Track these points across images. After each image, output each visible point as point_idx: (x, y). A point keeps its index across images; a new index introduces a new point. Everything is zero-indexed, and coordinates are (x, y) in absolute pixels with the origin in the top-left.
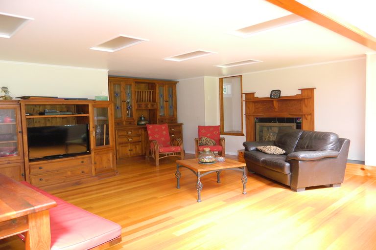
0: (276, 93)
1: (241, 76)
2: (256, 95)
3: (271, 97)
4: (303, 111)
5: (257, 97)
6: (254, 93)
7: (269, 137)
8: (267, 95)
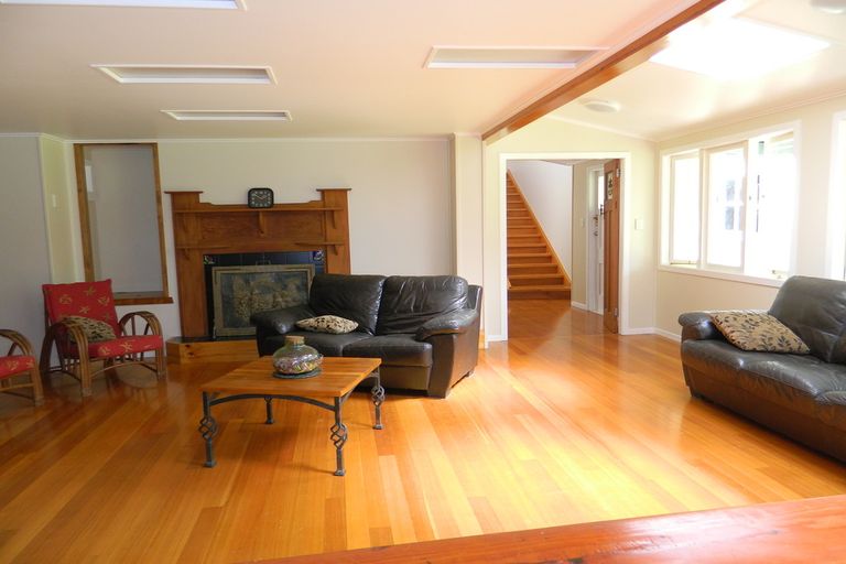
0: (261, 196)
1: (154, 146)
2: (203, 199)
3: (249, 205)
4: (328, 237)
5: (209, 204)
6: (197, 193)
7: (250, 299)
8: (237, 198)
